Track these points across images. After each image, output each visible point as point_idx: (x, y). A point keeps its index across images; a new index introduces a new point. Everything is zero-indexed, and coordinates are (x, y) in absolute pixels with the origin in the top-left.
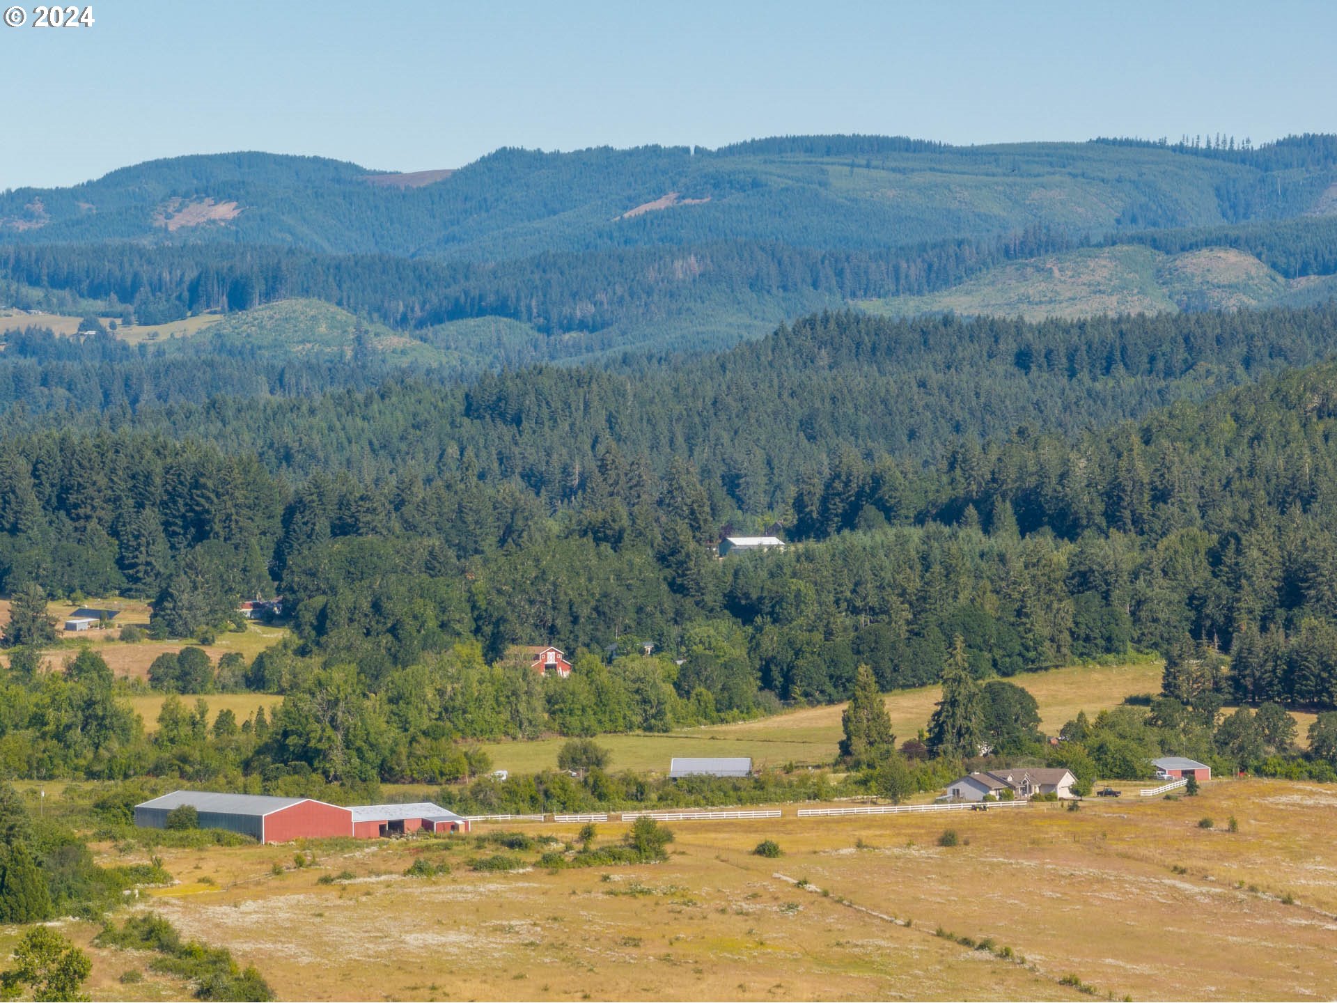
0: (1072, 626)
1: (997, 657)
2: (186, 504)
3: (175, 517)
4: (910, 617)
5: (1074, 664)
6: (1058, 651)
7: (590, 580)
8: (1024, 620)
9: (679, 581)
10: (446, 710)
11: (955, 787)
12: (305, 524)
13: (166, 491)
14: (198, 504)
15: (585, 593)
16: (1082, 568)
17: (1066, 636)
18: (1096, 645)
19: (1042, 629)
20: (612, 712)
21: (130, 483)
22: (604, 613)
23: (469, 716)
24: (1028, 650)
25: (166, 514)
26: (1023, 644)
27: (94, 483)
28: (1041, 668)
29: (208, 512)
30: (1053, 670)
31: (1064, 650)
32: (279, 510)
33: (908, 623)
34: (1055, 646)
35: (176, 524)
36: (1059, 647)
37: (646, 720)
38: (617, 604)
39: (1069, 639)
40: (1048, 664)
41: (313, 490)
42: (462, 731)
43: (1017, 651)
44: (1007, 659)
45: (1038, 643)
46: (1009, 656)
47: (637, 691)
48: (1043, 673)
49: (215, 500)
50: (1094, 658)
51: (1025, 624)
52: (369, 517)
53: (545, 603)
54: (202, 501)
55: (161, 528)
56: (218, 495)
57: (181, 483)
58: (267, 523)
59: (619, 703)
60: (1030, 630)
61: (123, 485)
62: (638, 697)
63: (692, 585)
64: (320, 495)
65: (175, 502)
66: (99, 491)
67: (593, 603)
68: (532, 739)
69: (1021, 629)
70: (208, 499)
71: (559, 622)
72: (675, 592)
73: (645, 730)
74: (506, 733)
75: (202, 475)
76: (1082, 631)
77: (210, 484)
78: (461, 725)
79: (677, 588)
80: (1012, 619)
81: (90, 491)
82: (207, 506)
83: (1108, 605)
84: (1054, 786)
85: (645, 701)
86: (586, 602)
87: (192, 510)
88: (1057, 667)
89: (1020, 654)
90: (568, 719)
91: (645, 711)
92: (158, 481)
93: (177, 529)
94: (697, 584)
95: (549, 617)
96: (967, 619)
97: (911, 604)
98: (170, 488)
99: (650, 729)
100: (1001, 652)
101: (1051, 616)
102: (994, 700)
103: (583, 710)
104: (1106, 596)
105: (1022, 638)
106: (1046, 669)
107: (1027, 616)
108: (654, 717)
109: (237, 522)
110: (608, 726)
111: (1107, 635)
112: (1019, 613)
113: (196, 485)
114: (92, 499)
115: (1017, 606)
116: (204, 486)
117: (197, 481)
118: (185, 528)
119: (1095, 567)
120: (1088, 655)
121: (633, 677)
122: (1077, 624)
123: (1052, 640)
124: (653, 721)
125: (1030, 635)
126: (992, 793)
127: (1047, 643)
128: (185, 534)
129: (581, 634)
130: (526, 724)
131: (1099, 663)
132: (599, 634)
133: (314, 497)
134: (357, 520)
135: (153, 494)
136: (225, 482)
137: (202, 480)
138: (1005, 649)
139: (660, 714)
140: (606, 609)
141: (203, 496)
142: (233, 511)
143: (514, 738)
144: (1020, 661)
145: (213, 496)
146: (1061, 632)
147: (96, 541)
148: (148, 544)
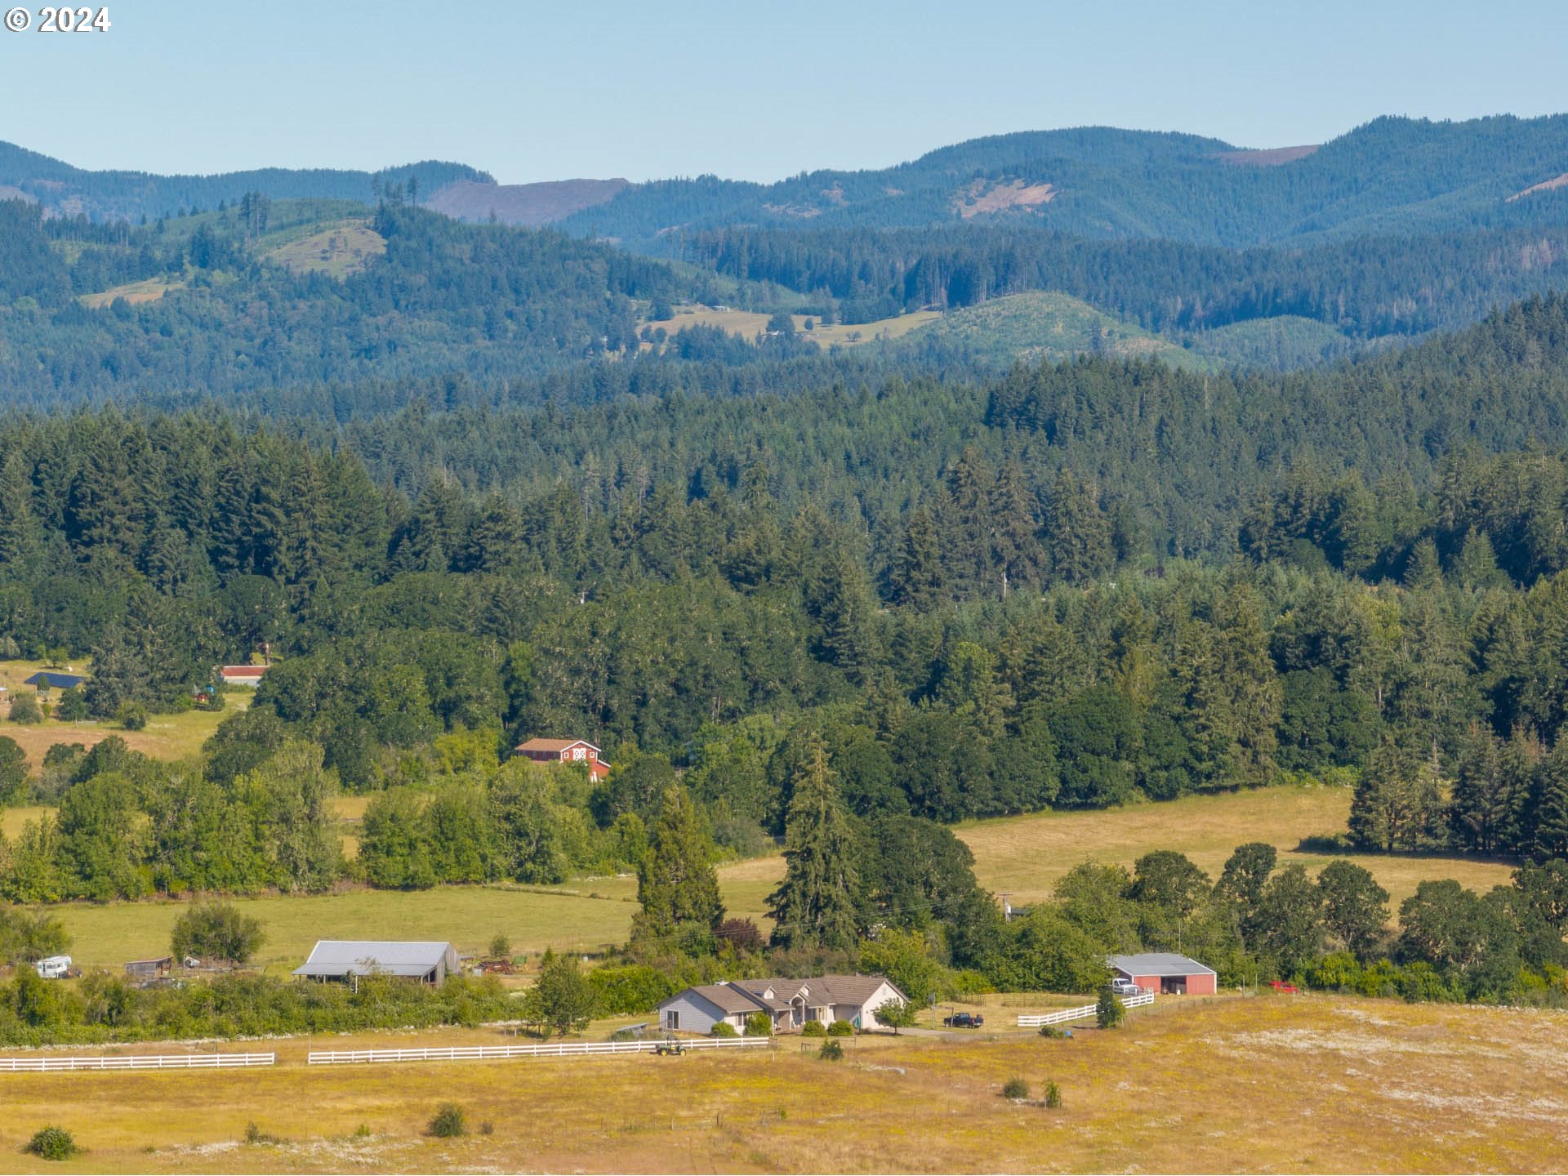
0: (1280, 720)
1: (1146, 769)
2: (243, 524)
3: (228, 542)
4: (1012, 703)
5: (1282, 782)
6: (1255, 760)
7: (672, 640)
8: (1196, 711)
9: (827, 643)
10: (164, 844)
11: (672, 1007)
12: (417, 554)
13: (218, 505)
14: (259, 524)
15: (661, 659)
16: (1311, 630)
17: (1269, 738)
18: (1319, 751)
19: (1225, 724)
20: (459, 850)
21: (172, 491)
22: (687, 691)
23: (202, 855)
24: (1199, 758)
25: (215, 538)
26: (1191, 749)
27: (116, 493)
28: (1225, 788)
29: (273, 535)
30: (1245, 792)
31: (1265, 760)
32: (384, 535)
33: (1007, 712)
34: (1249, 752)
35: (226, 553)
36: (1256, 754)
37: (520, 864)
38: (706, 677)
39: (1274, 741)
40: (1237, 781)
41: (428, 506)
42: (189, 878)
43: (1178, 760)
44: (1163, 774)
45: (1217, 748)
46: (1167, 768)
47: (507, 818)
48: (1226, 796)
49: (282, 518)
50: (1317, 774)
51: (1197, 717)
52: (500, 546)
53: (595, 674)
54: (264, 519)
55: (208, 558)
56: (288, 514)
57: (238, 493)
58: (364, 553)
59: (476, 838)
60: (1205, 728)
61: (160, 495)
62: (507, 826)
63: (843, 649)
64: (440, 514)
65: (228, 521)
66: (125, 504)
67: (673, 674)
68: (317, 892)
69: (1190, 725)
70: (271, 516)
71: (615, 703)
72: (820, 659)
73: (519, 879)
74: (271, 884)
75: (265, 482)
76: (1296, 730)
77: (275, 495)
78: (188, 868)
79: (822, 653)
80: (1177, 709)
81: (110, 503)
82: (269, 526)
83: (1343, 689)
84: (856, 1008)
85: (520, 833)
86: (661, 673)
87: (249, 533)
88: (1252, 786)
89: (1185, 764)
90: (383, 859)
91: (519, 848)
92: (207, 490)
93: (230, 560)
94: (851, 648)
95: (601, 697)
96: (1092, 707)
97: (1014, 684)
98: (223, 501)
99: (526, 878)
100: (1152, 762)
101: (1241, 705)
102: (884, 851)
103: (412, 846)
104: (1341, 675)
105: (1191, 739)
106: (1234, 789)
107: (1202, 705)
108: (533, 859)
109: (314, 550)
110: (455, 872)
111: (1338, 735)
112: (1190, 700)
113: (258, 497)
114: (112, 515)
115: (1185, 688)
116: (267, 499)
117: (258, 491)
118: (242, 557)
119: (1331, 629)
120: (1308, 768)
121: (504, 794)
122: (1287, 718)
123: (1244, 743)
124: (529, 866)
125: (1204, 736)
126: (730, 1020)
127: (1235, 748)
128: (241, 568)
129: (650, 721)
130: (304, 867)
131: (1325, 782)
132: (676, 722)
133: (431, 516)
134: (482, 549)
135: (198, 509)
136: (297, 492)
137: (264, 489)
138: (1158, 757)
139: (541, 855)
140: (690, 684)
141: (265, 513)
142: (309, 534)
143: (284, 891)
144: (1185, 778)
145: (279, 513)
146: (1258, 730)
147: (106, 575)
148: (175, 581)
